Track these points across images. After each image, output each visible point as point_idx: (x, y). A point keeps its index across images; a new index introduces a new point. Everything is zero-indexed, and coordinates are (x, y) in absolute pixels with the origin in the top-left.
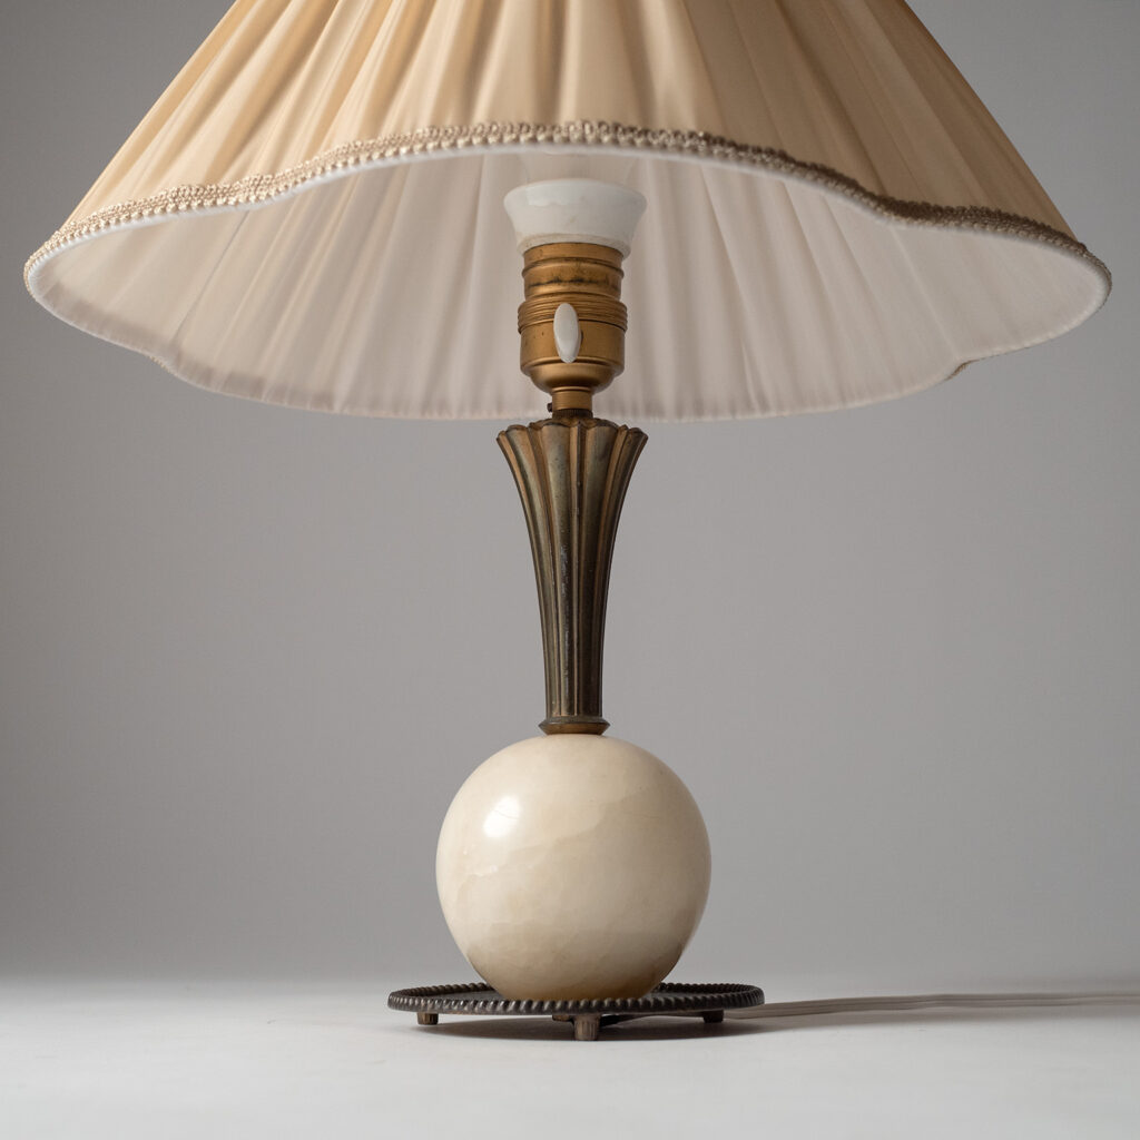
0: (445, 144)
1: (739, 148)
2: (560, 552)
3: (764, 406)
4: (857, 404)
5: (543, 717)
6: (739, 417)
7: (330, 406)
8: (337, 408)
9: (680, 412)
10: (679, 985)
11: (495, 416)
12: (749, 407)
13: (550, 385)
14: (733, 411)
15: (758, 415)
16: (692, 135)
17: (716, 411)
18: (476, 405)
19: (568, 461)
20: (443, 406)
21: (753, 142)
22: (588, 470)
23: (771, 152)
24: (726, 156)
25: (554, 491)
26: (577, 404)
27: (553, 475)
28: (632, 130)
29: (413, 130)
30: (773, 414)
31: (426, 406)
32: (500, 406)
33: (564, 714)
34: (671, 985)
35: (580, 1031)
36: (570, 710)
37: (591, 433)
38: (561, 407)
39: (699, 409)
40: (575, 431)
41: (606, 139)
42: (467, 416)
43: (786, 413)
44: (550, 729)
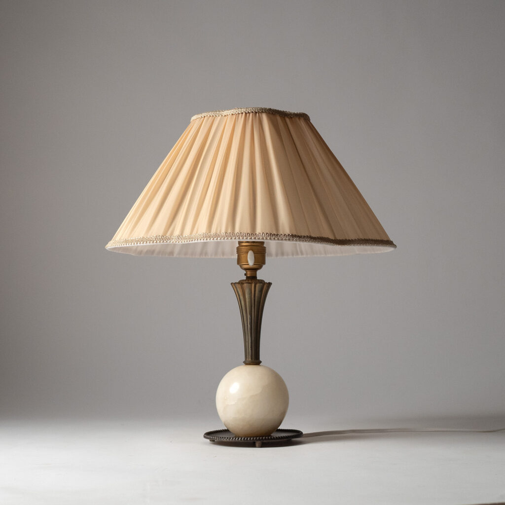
0: (229, 238)
1: (300, 237)
2: (249, 316)
3: (302, 254)
4: (329, 255)
5: (244, 360)
6: (295, 256)
7: (173, 255)
8: (175, 255)
9: (277, 255)
10: (282, 430)
11: (222, 257)
12: (297, 254)
13: (246, 269)
14: (293, 255)
15: (300, 256)
16: (289, 235)
17: (288, 255)
18: (216, 254)
19: (251, 292)
20: (206, 254)
21: (303, 234)
22: (256, 295)
23: (308, 236)
24: (297, 240)
25: (247, 300)
26: (253, 275)
27: (247, 296)
28: (274, 235)
29: (220, 232)
30: (305, 256)
31: (201, 254)
32: (223, 254)
33: (250, 359)
34: (279, 429)
35: (257, 445)
36: (252, 359)
37: (257, 285)
38: (248, 276)
39: (283, 254)
40: (253, 285)
41: (268, 238)
42: (213, 257)
43: (309, 256)
44: (246, 363)
